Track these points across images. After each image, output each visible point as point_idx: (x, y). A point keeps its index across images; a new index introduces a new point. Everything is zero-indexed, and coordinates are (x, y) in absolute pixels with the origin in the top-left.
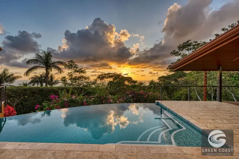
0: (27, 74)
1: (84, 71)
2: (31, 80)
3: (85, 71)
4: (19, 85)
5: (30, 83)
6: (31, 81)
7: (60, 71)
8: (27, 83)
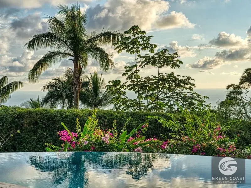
0: (33, 75)
1: (173, 57)
2: (47, 92)
3: (178, 58)
4: (24, 106)
5: (46, 100)
6: (48, 94)
7: (105, 63)
8: (40, 100)
